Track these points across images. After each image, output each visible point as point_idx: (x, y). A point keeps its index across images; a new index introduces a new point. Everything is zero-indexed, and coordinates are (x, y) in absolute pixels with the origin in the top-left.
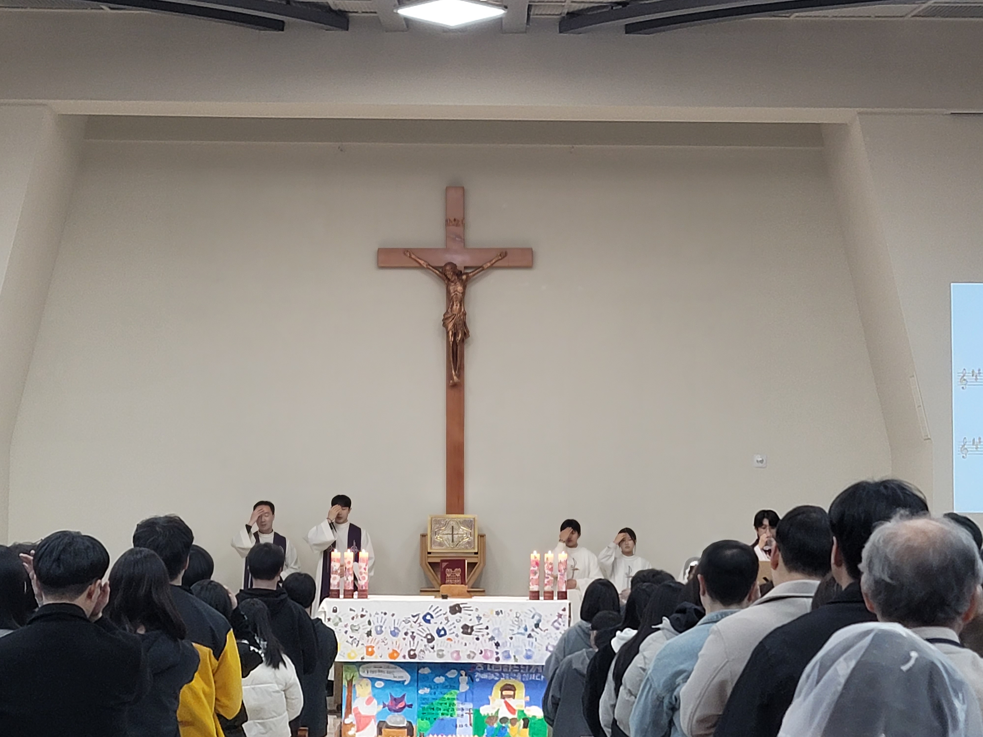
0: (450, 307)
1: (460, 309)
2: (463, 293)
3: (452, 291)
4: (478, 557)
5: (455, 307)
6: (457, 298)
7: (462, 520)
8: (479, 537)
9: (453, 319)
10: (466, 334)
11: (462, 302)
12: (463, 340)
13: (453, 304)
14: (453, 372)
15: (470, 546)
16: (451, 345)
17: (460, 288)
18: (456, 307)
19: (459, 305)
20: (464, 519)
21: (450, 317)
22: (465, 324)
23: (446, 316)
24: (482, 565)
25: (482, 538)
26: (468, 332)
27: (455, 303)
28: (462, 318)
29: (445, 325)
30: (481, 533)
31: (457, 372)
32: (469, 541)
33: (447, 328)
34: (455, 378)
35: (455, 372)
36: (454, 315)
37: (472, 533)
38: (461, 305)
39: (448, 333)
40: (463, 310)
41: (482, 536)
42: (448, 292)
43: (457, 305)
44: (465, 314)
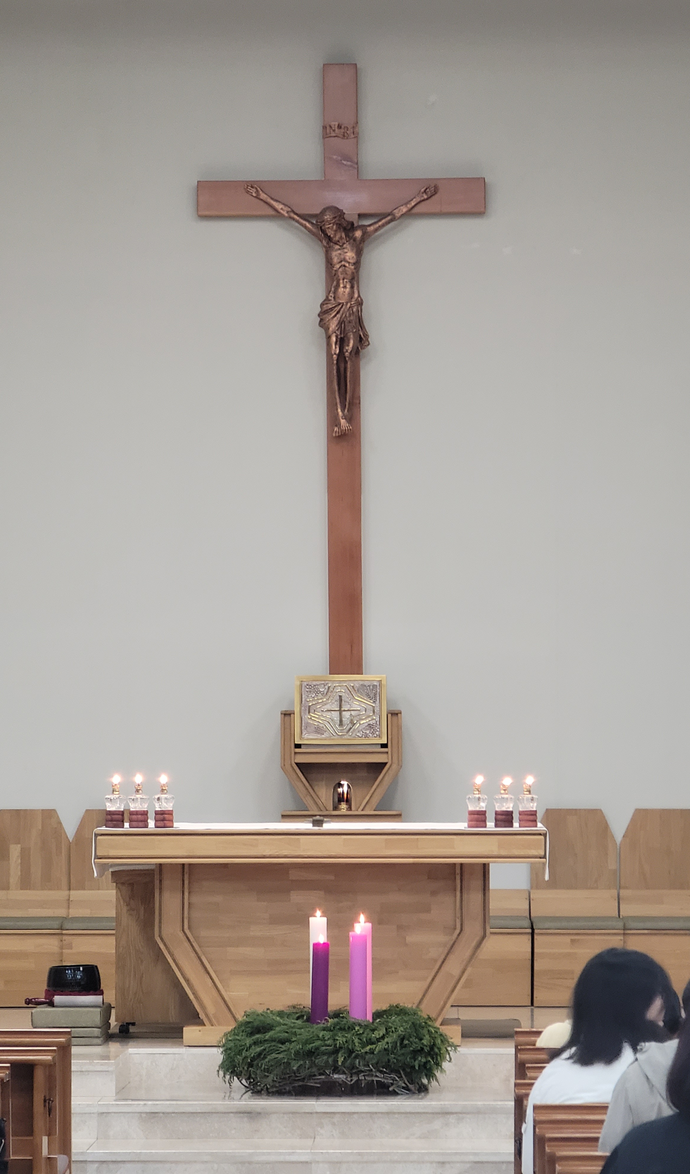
0: (333, 289)
1: (352, 293)
2: (357, 264)
3: (335, 260)
4: (387, 753)
5: (341, 290)
6: (345, 272)
7: (357, 685)
8: (390, 715)
9: (338, 313)
10: (362, 340)
11: (354, 280)
12: (356, 352)
13: (338, 285)
14: (339, 410)
15: (373, 733)
16: (335, 362)
17: (350, 255)
18: (344, 291)
19: (348, 286)
20: (361, 683)
21: (331, 309)
22: (360, 321)
23: (325, 307)
24: (394, 766)
25: (395, 718)
26: (366, 336)
27: (341, 281)
28: (355, 310)
29: (323, 324)
30: (392, 708)
31: (346, 411)
32: (371, 722)
33: (327, 329)
34: (343, 421)
35: (343, 411)
36: (339, 304)
37: (377, 710)
38: (352, 287)
39: (329, 338)
40: (356, 295)
41: (395, 714)
42: (329, 263)
43: (345, 287)
44: (360, 303)
